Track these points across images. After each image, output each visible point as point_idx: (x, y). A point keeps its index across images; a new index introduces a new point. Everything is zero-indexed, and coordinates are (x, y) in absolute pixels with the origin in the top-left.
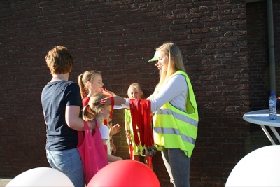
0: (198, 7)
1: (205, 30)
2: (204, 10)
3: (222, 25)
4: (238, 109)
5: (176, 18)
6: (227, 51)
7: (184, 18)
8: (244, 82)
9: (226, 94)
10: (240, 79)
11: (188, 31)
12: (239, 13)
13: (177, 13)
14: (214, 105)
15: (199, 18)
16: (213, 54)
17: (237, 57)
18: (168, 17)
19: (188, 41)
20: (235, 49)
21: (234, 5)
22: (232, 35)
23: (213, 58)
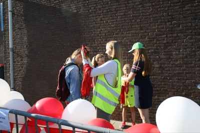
0: (171, 22)
1: (175, 35)
2: (175, 24)
3: (186, 33)
4: (194, 82)
5: (158, 28)
6: (188, 48)
7: (163, 28)
8: (198, 67)
9: (186, 73)
10: (196, 64)
11: (165, 36)
12: (197, 26)
13: (159, 25)
14: (179, 79)
15: (172, 28)
16: (179, 49)
17: (194, 51)
18: (153, 27)
19: (165, 42)
20: (193, 46)
21: (194, 21)
22: (191, 38)
23: (179, 52)
